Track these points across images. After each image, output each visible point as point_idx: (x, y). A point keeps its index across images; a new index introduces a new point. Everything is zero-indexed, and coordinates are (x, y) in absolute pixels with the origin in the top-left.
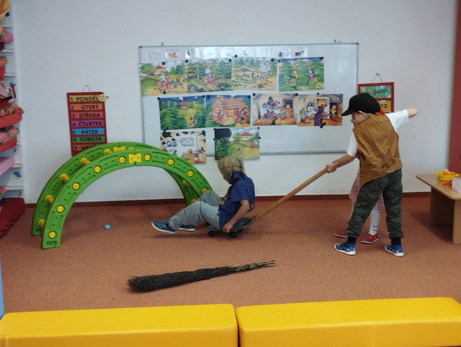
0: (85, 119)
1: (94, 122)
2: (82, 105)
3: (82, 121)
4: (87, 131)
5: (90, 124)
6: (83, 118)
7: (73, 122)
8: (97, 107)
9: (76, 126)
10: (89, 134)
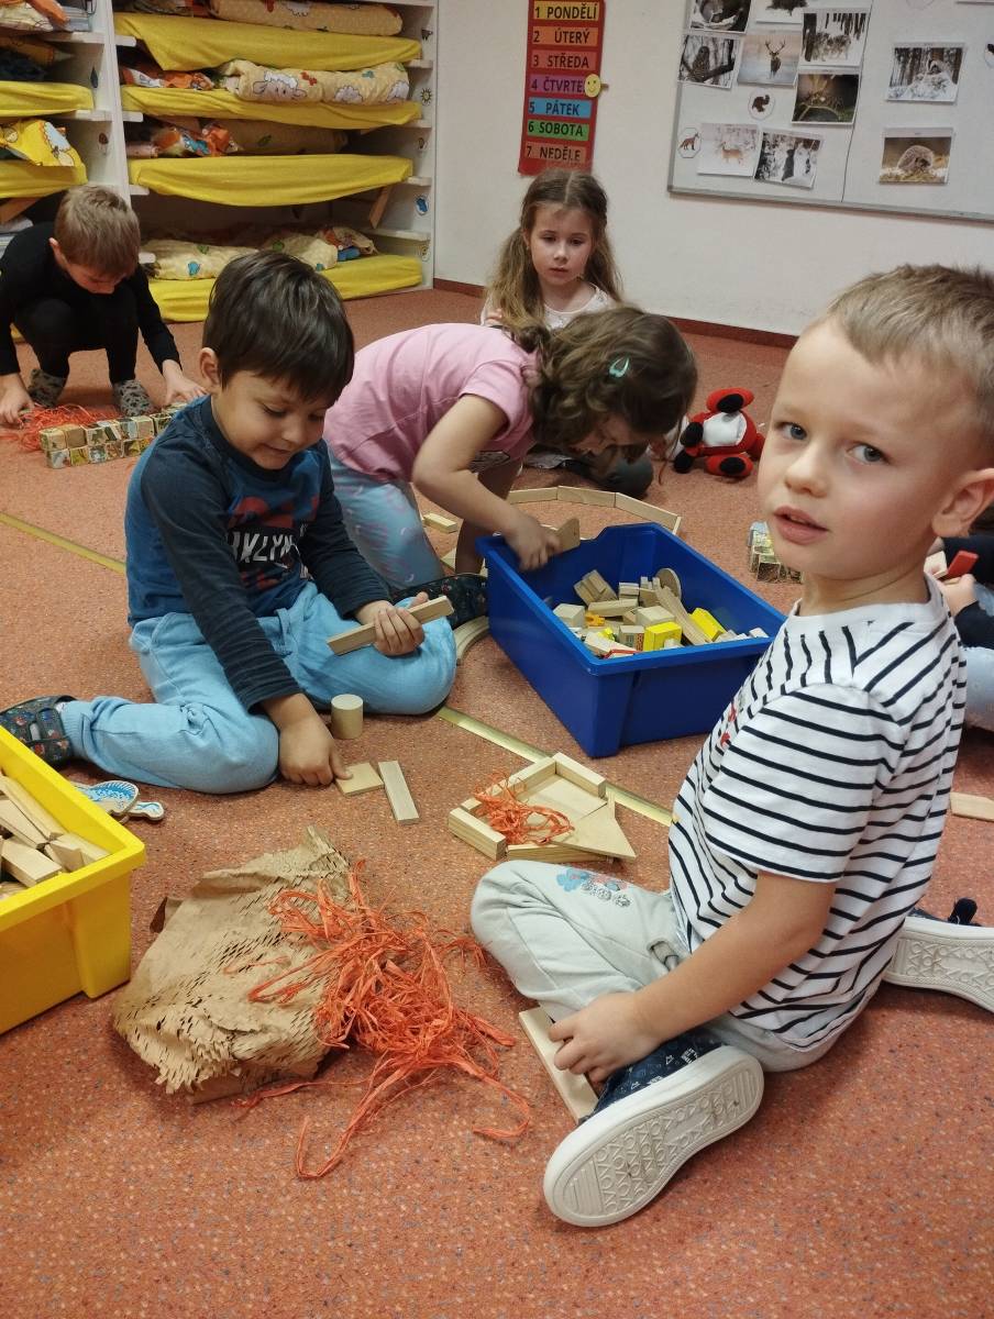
0: (558, 72)
1: (574, 82)
2: (557, 28)
3: (552, 77)
4: (556, 105)
5: (565, 86)
6: (553, 67)
7: (533, 77)
8: (586, 37)
9: (538, 90)
10: (560, 114)
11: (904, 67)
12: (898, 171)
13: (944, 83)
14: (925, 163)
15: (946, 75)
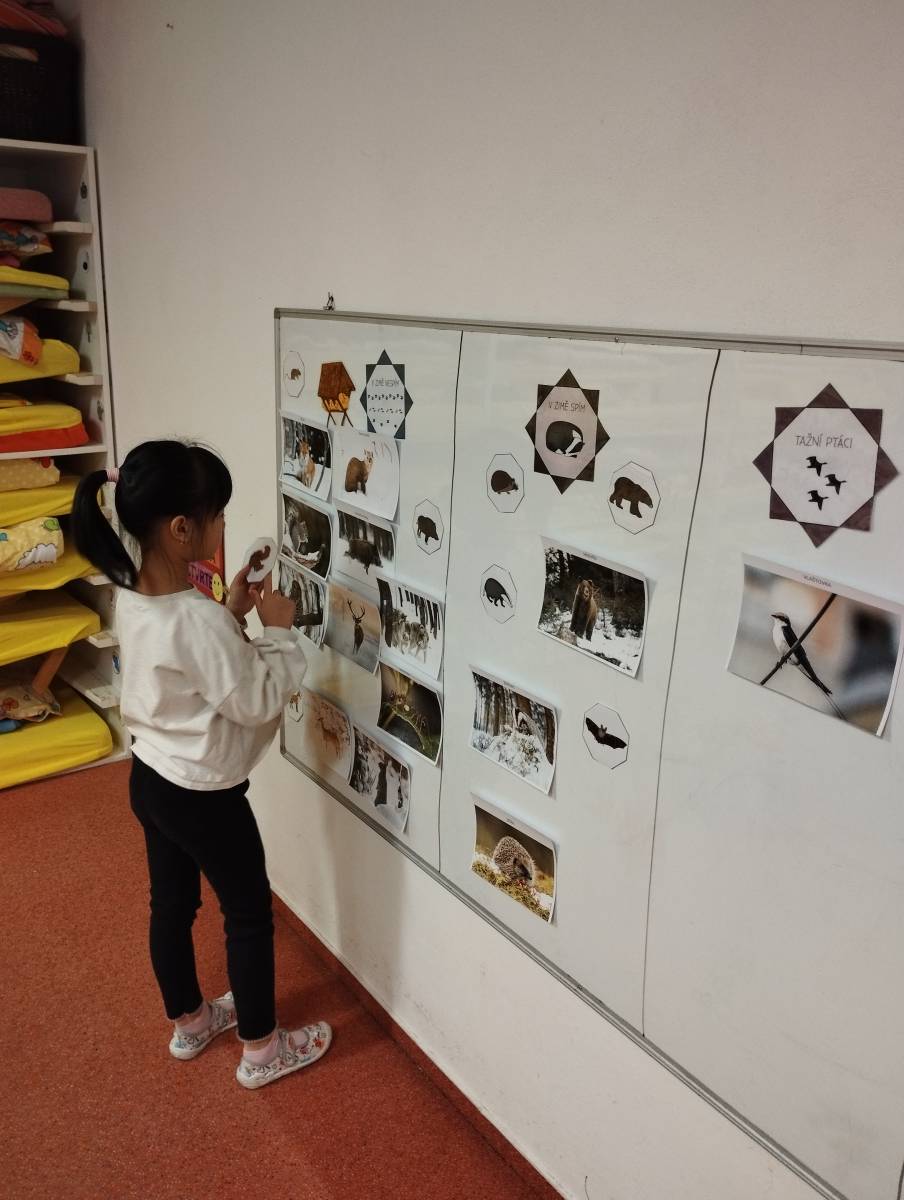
11: (487, 704)
12: (494, 868)
13: (536, 755)
14: (526, 875)
15: (537, 741)
